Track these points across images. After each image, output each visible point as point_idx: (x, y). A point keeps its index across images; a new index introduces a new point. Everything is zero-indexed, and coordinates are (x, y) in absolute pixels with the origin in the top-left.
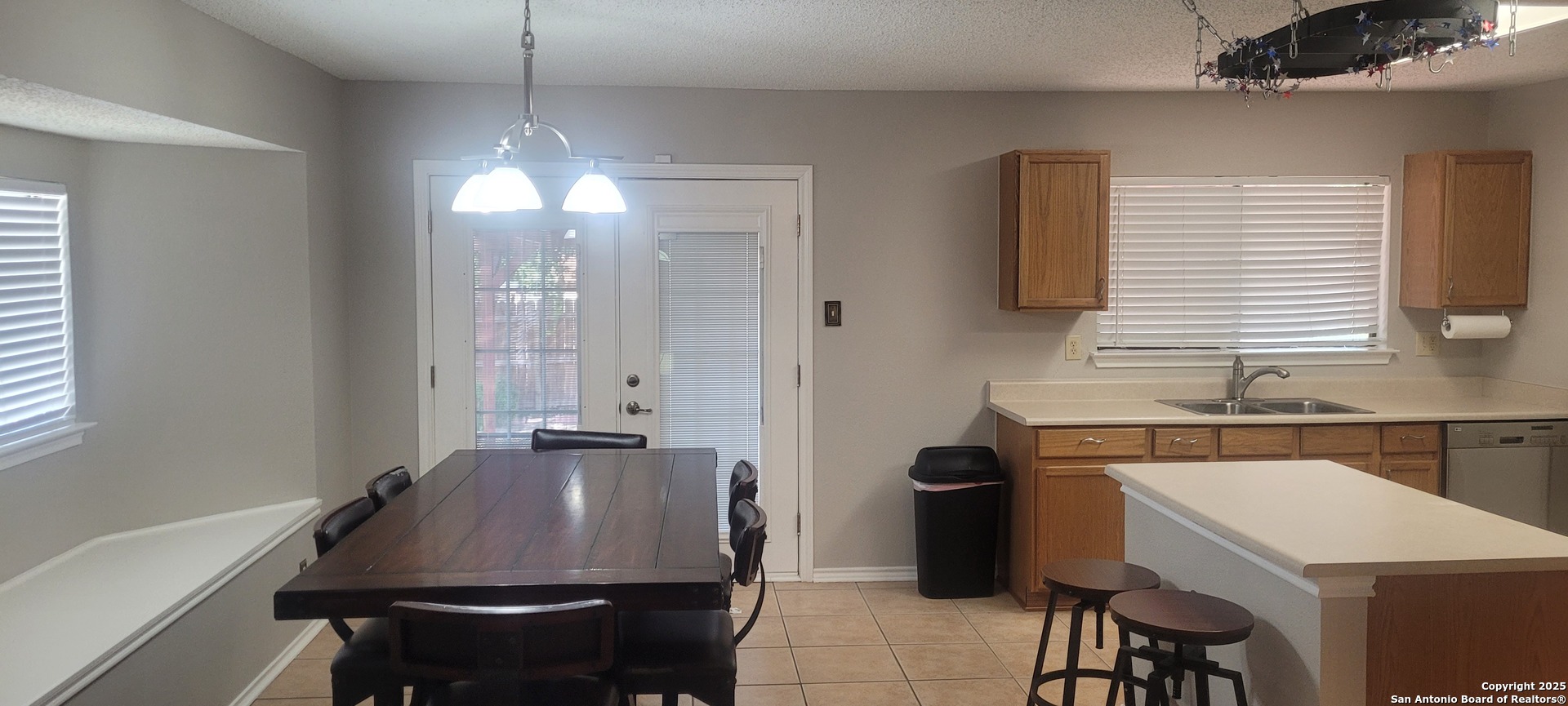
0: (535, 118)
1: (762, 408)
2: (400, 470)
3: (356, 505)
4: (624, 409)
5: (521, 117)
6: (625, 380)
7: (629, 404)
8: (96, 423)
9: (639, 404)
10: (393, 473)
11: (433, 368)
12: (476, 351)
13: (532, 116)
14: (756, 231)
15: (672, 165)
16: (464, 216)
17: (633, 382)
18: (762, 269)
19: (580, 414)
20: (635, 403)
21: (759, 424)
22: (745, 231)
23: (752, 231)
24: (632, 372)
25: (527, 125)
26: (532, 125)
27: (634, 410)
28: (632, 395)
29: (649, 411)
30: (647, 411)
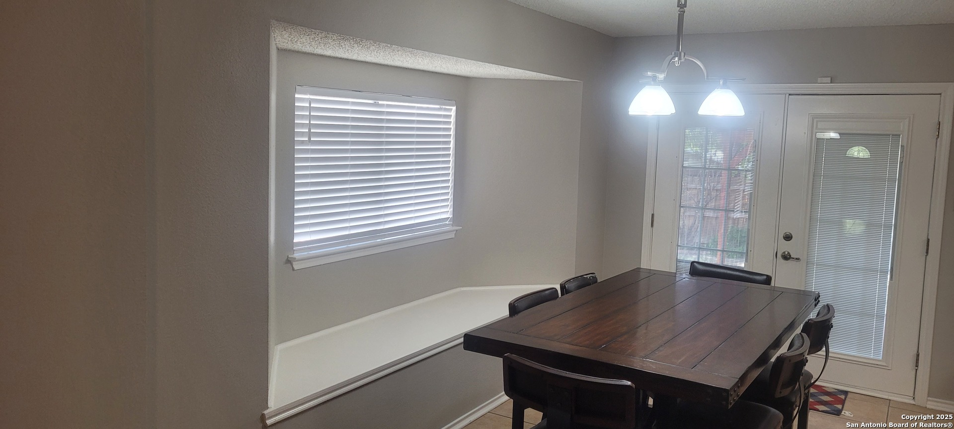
0: (683, 54)
1: (892, 268)
2: (591, 275)
3: (547, 292)
4: (779, 255)
5: (673, 53)
6: (781, 236)
7: (784, 252)
8: (461, 228)
9: (791, 254)
10: (585, 276)
11: (653, 215)
12: (680, 207)
13: (680, 53)
14: (898, 133)
15: (831, 84)
16: (635, 117)
17: (788, 238)
18: (901, 163)
19: (747, 255)
20: (788, 253)
21: (888, 280)
22: (888, 133)
23: (895, 133)
24: (788, 231)
25: (677, 59)
26: (680, 59)
27: (786, 257)
28: (786, 247)
29: (798, 259)
30: (796, 259)
